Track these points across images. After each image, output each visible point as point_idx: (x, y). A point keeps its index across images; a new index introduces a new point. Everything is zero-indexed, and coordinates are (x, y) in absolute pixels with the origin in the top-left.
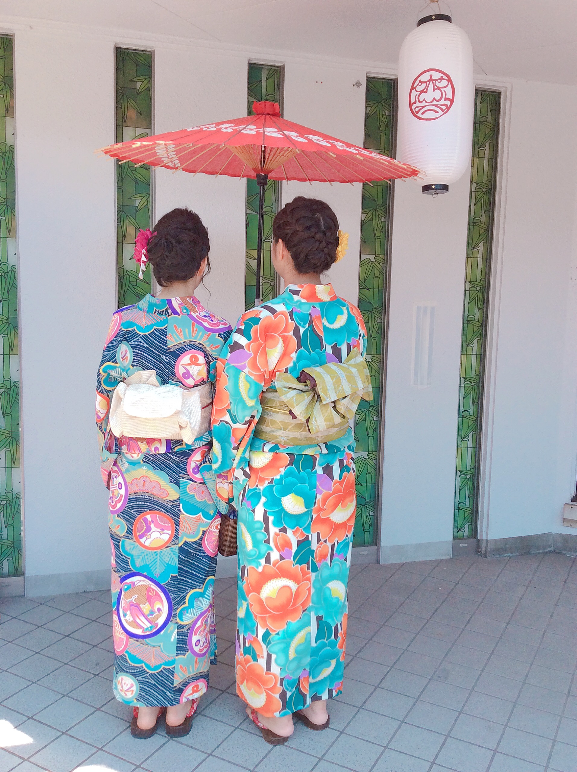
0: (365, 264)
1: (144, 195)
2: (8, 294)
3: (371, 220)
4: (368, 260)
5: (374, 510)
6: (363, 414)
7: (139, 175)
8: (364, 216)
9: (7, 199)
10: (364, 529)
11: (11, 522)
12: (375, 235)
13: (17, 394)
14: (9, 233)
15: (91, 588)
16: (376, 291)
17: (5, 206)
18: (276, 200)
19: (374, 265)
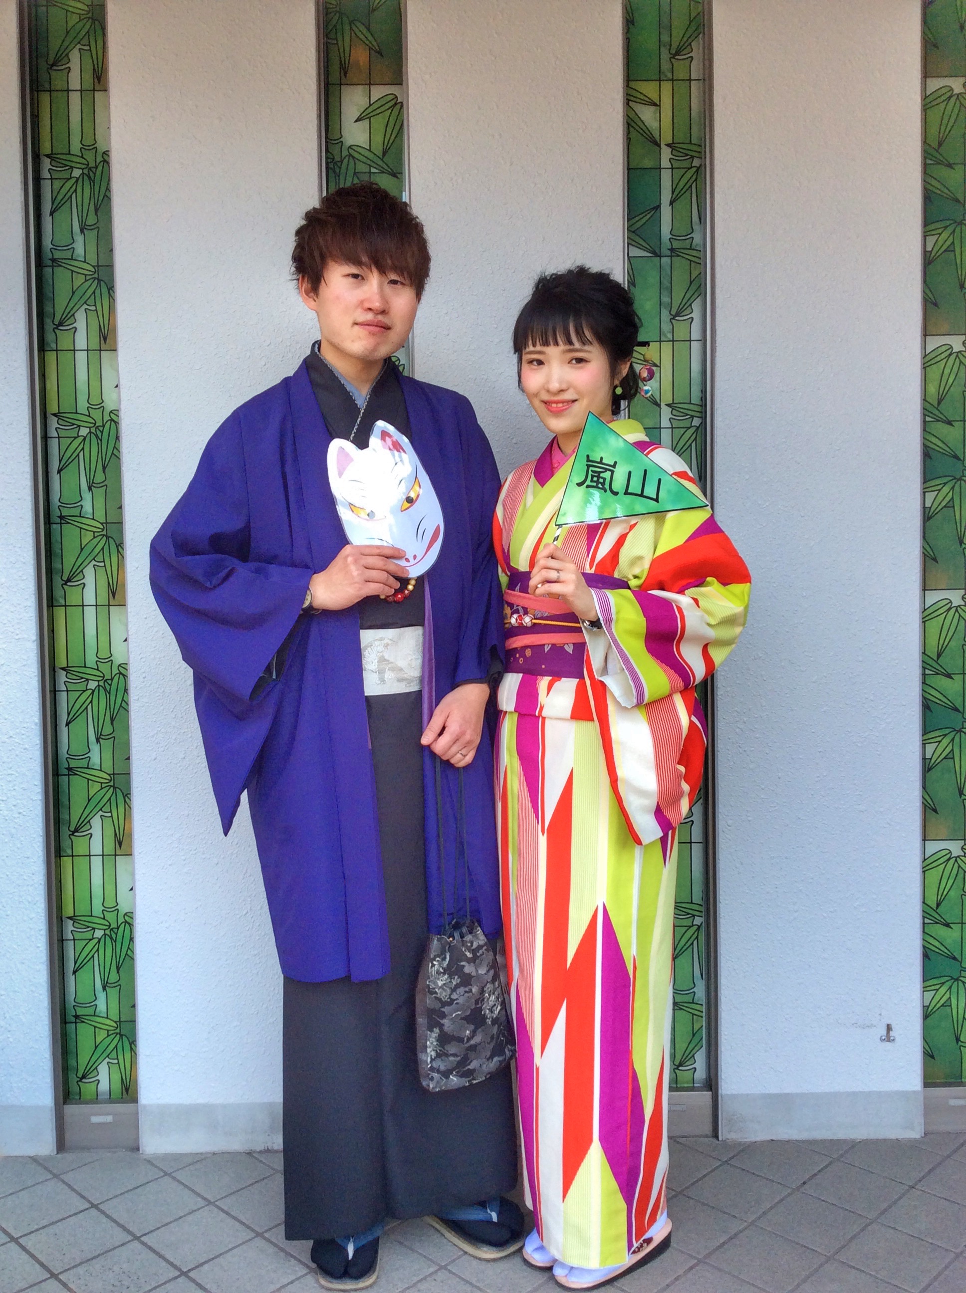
0: (938, 359)
2: (104, 472)
3: (951, 249)
4: (944, 348)
6: (945, 742)
8: (931, 241)
9: (98, 266)
10: (958, 1040)
11: (114, 977)
12: (962, 286)
13: (126, 691)
14: (105, 339)
17: (96, 281)
18: (700, 222)
19: (963, 359)
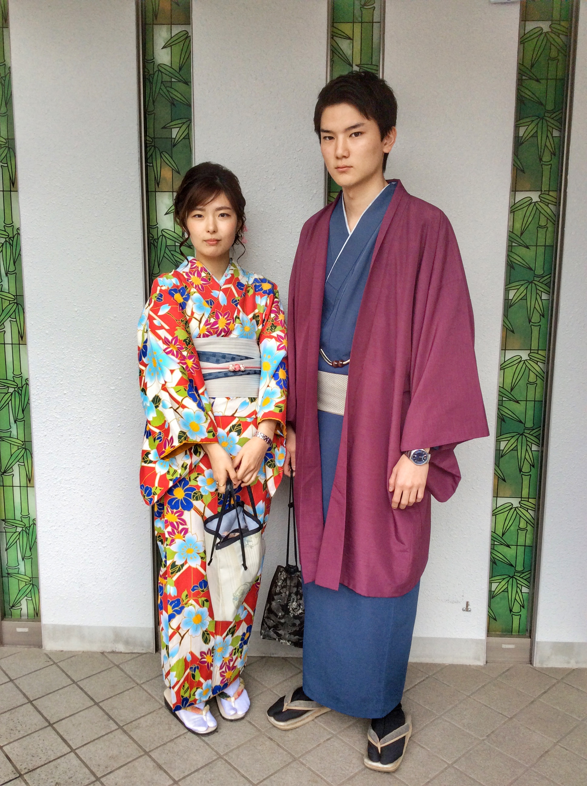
0: (522, 206)
1: (184, 120)
2: (14, 265)
3: (535, 136)
4: (526, 200)
5: (528, 584)
6: (513, 440)
7: (176, 93)
8: (521, 130)
9: (8, 139)
10: (511, 611)
11: (28, 553)
12: (541, 160)
14: (13, 184)
15: (121, 648)
16: (541, 250)
17: (7, 148)
19: (539, 207)
